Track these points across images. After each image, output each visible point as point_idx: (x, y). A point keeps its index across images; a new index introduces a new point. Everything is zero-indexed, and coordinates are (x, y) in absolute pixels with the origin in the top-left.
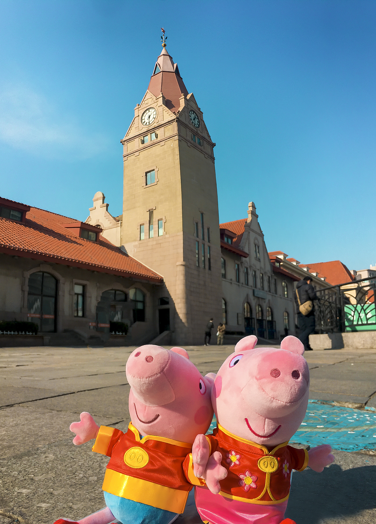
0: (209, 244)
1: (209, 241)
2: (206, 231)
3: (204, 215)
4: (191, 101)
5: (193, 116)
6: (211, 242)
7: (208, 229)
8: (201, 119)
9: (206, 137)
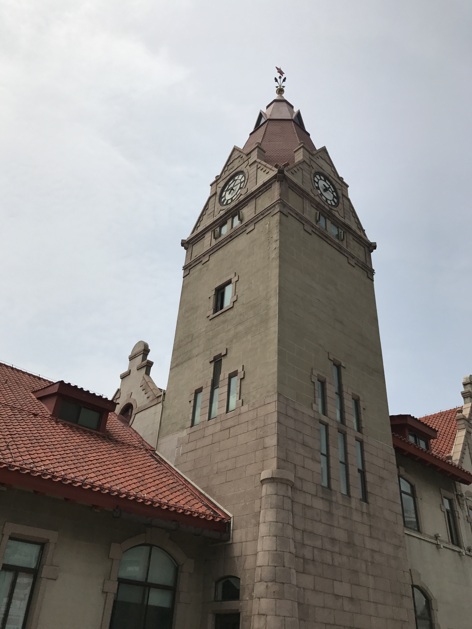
0: (359, 435)
1: (360, 429)
2: (349, 404)
3: (342, 369)
4: (319, 158)
5: (322, 183)
6: (364, 431)
7: (357, 401)
8: (343, 195)
9: (354, 227)
